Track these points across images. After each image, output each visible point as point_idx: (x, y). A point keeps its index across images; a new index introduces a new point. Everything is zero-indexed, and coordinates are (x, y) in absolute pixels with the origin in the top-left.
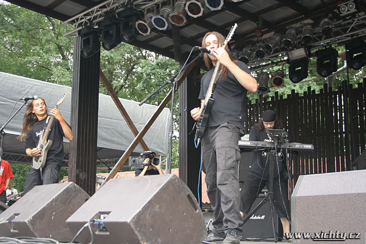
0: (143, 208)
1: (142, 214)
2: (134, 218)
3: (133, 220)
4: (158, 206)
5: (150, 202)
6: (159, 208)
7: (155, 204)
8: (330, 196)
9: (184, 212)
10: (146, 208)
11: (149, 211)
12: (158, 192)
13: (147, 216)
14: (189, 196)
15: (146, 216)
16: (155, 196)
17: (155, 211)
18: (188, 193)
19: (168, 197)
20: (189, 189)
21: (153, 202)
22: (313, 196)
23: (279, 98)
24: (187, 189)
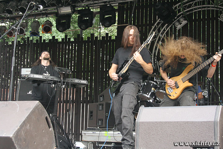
0: (20, 126)
1: (19, 131)
2: (14, 134)
3: (14, 135)
4: (29, 125)
5: (24, 122)
6: (29, 126)
7: (27, 124)
8: (166, 122)
9: (43, 130)
10: (22, 126)
11: (23, 129)
12: (29, 114)
13: (23, 132)
14: (46, 118)
15: (21, 132)
16: (27, 117)
17: (27, 129)
18: (46, 116)
19: (35, 118)
20: (47, 113)
21: (26, 122)
22: (153, 122)
23: (42, 41)
24: (46, 113)
